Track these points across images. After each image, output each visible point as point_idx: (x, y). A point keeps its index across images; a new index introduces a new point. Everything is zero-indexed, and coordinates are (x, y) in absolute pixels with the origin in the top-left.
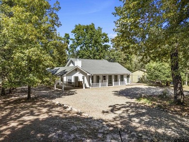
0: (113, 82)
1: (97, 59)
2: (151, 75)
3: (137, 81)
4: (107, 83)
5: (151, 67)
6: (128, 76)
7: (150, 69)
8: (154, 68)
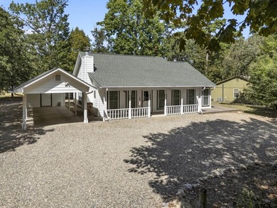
0: (165, 107)
1: (147, 55)
2: (262, 90)
3: (233, 98)
4: (149, 108)
5: (262, 71)
6: (206, 92)
7: (260, 75)
8: (269, 75)
